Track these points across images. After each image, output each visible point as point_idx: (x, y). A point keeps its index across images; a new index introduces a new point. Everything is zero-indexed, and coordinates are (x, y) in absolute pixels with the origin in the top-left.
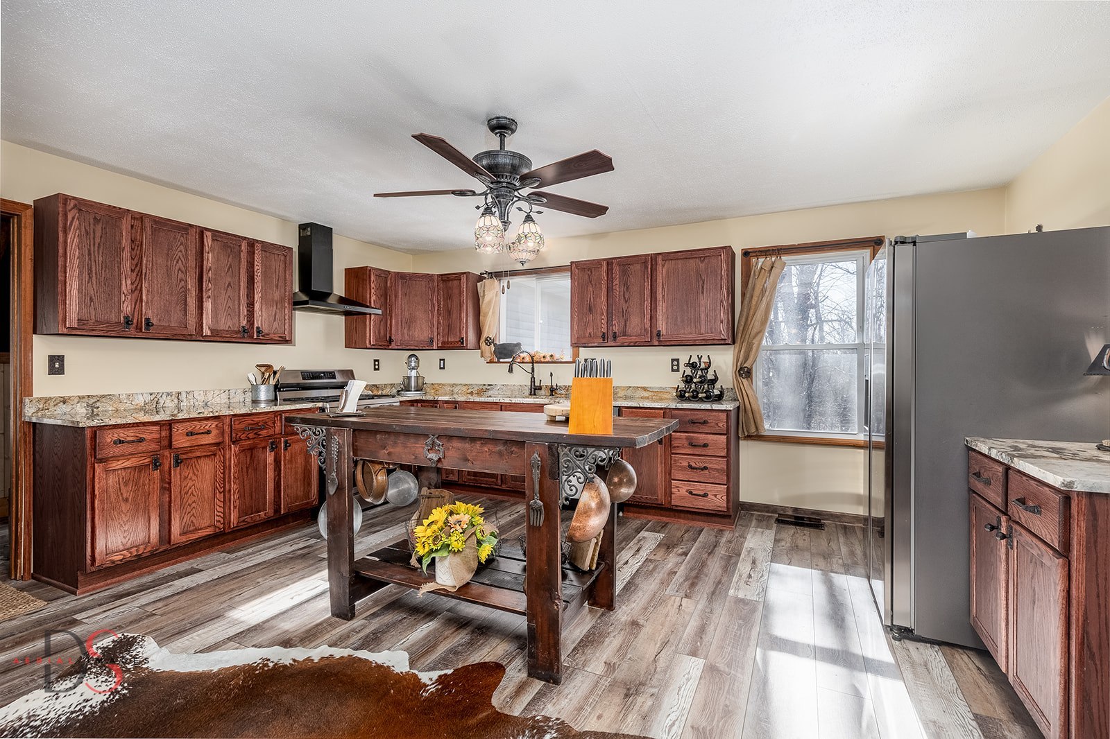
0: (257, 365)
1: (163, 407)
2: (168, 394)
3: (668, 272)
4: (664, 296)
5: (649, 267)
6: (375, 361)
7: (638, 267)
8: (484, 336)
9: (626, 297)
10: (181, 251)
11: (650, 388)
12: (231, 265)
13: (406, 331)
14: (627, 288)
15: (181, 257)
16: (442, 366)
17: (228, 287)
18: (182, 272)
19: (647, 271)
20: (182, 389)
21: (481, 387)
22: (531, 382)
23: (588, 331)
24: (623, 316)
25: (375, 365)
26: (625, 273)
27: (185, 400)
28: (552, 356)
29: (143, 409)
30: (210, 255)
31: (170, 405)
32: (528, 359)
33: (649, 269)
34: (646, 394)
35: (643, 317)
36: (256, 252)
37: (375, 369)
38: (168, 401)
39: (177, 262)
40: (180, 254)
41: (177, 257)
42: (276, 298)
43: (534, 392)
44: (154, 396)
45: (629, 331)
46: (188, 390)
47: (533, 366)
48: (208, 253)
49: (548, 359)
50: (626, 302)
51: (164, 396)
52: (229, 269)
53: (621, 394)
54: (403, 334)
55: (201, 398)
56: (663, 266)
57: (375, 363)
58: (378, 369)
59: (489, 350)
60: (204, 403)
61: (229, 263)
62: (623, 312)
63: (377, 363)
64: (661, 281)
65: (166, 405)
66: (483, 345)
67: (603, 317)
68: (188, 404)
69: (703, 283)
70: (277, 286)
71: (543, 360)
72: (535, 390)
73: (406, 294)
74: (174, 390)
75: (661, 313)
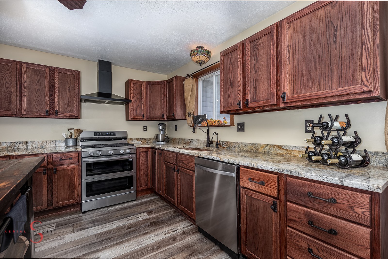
0: (69, 129)
1: (18, 149)
2: (20, 143)
3: (293, 33)
4: (289, 58)
5: (275, 34)
6: (144, 127)
7: (265, 38)
8: (188, 111)
9: (256, 68)
10: (7, 74)
11: (285, 146)
12: (39, 80)
13: (151, 111)
14: (257, 60)
15: (8, 76)
16: (176, 129)
17: (38, 90)
18: (8, 84)
19: (273, 39)
20: (29, 140)
21: (188, 140)
22: (207, 139)
23: (230, 101)
24: (254, 85)
25: (144, 129)
26: (255, 48)
27: (30, 145)
28: (218, 121)
29: (7, 149)
30: (25, 75)
31: (22, 148)
32: (206, 125)
33: (275, 37)
34: (280, 152)
35: (269, 83)
36: (55, 73)
37: (144, 131)
38: (21, 146)
39: (5, 79)
40: (6, 75)
41: (5, 77)
42: (68, 96)
43: (209, 145)
44: (12, 143)
45: (258, 97)
46: (32, 141)
47: (208, 128)
48: (24, 74)
49: (216, 124)
50: (256, 72)
51: (18, 144)
52: (38, 82)
53: (261, 150)
54: (150, 113)
55: (40, 144)
56: (288, 28)
57: (144, 128)
58: (146, 131)
59: (190, 120)
60: (41, 147)
61: (38, 79)
62: (253, 81)
63: (145, 128)
64: (286, 44)
65: (20, 147)
66: (187, 117)
67: (239, 89)
68: (32, 147)
69: (336, 30)
70: (69, 90)
71: (214, 124)
72: (209, 143)
73: (151, 92)
74: (24, 140)
75: (286, 74)
